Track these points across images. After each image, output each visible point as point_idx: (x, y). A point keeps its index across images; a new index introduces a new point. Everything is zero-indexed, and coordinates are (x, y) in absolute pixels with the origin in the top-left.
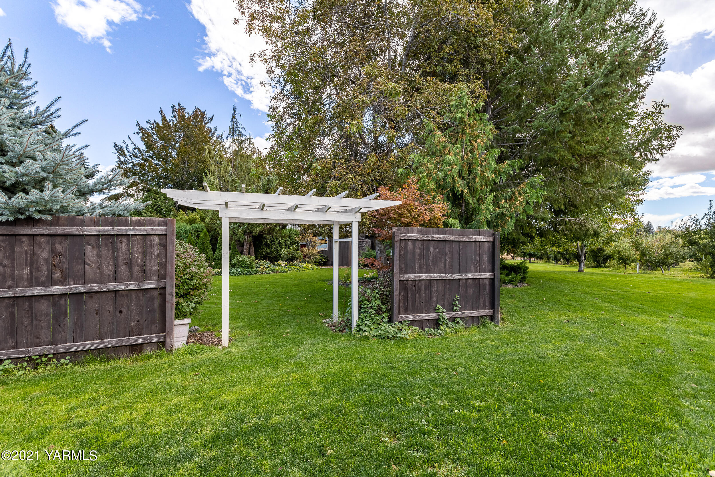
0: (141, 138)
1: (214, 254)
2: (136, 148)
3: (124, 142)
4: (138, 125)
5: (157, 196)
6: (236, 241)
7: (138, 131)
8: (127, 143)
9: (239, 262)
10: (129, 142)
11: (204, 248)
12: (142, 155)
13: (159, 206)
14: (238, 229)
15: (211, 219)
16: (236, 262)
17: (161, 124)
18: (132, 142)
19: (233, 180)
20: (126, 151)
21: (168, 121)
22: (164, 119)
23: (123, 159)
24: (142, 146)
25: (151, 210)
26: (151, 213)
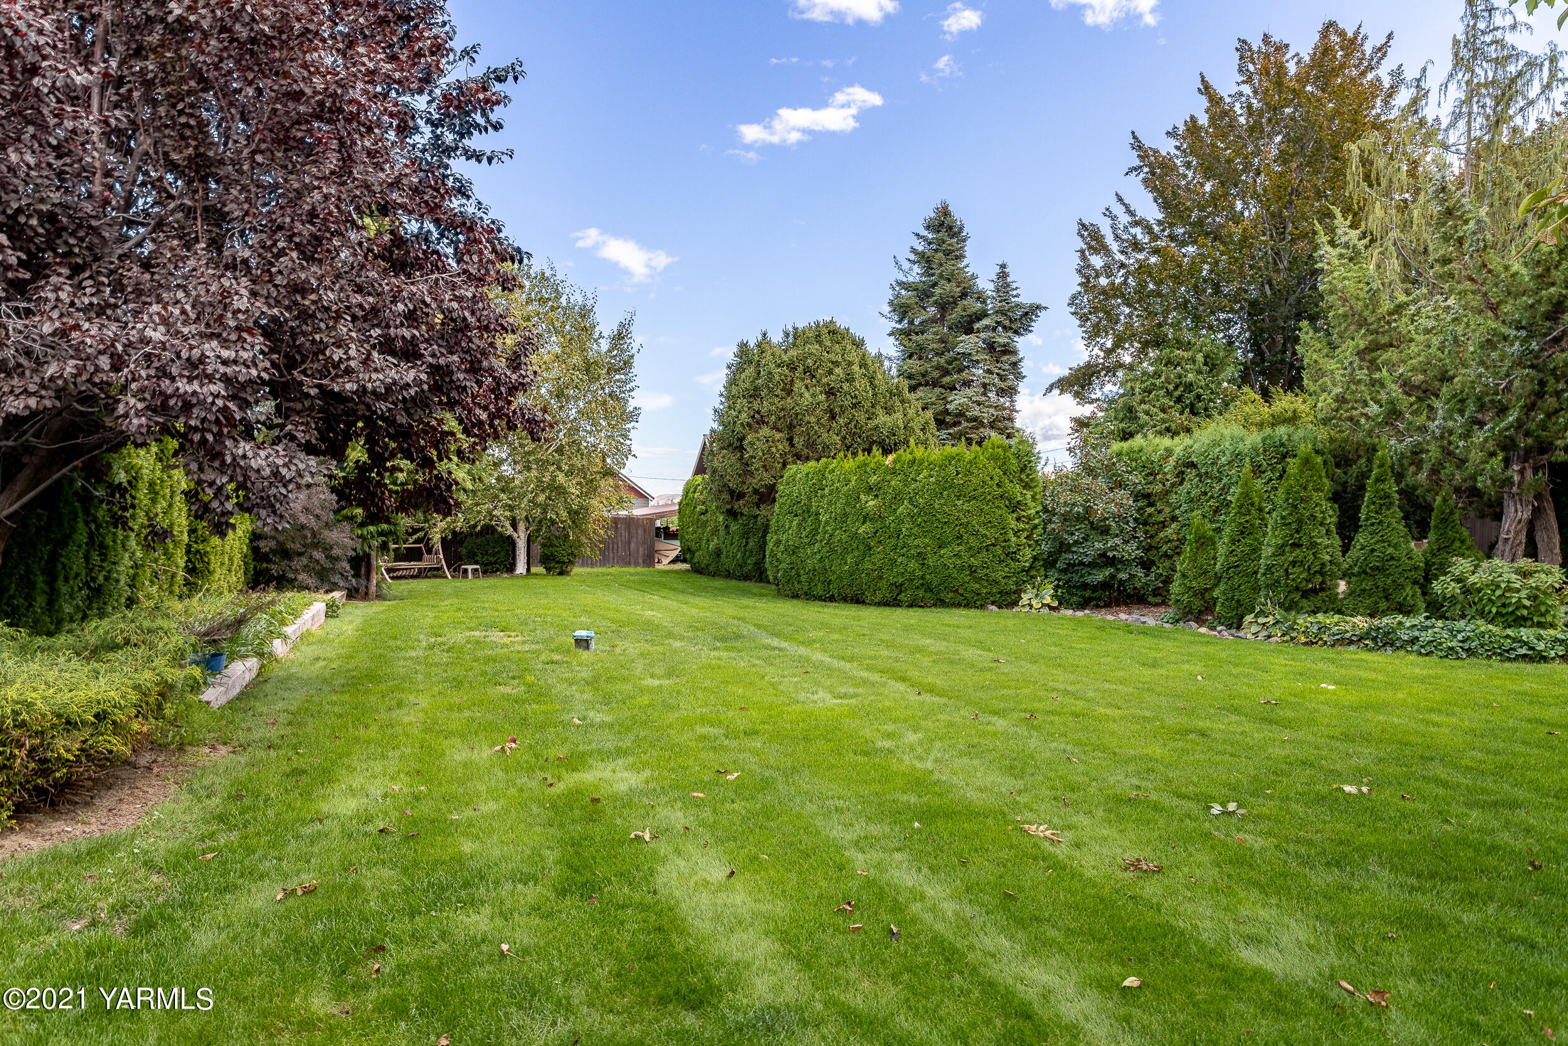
0: (1145, 181)
1: (1345, 549)
2: (1137, 223)
3: (1108, 214)
4: (1137, 144)
5: (1186, 355)
6: (1457, 490)
7: (1137, 162)
8: (1114, 212)
9: (1466, 591)
10: (1118, 210)
11: (1300, 522)
12: (1155, 237)
13: (1189, 387)
14: (1467, 436)
15: (1341, 400)
16: (1454, 588)
17: (1203, 120)
18: (1127, 206)
19: (1449, 212)
20: (1109, 240)
21: (1228, 100)
22: (1215, 100)
23: (1097, 261)
24: (1151, 211)
25: (1166, 401)
26: (1163, 411)
